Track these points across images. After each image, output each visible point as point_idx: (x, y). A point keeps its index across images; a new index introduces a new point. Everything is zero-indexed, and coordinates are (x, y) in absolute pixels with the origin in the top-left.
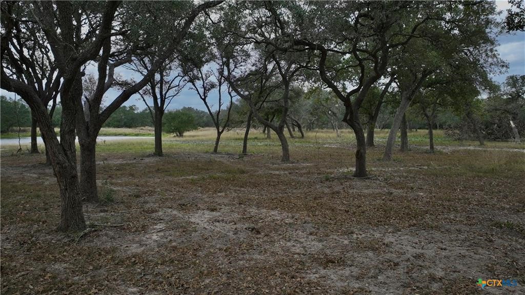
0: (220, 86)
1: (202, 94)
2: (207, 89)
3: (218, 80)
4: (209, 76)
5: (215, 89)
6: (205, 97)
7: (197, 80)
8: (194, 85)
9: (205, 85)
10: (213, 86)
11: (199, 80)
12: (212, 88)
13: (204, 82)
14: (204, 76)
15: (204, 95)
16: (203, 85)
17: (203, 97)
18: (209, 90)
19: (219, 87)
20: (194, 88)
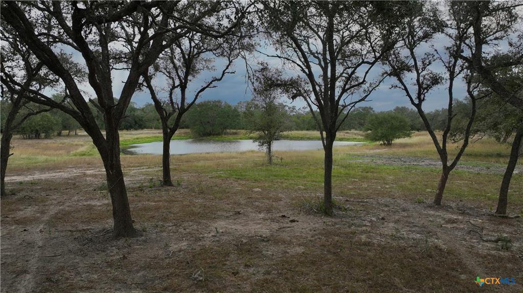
0: (452, 79)
1: (414, 96)
2: (424, 86)
3: (449, 68)
4: (430, 63)
5: (439, 86)
6: (421, 101)
7: (406, 72)
8: (400, 80)
9: (421, 78)
10: (436, 80)
11: (409, 70)
12: (433, 85)
13: (418, 74)
14: (419, 64)
15: (419, 97)
16: (418, 80)
17: (416, 102)
18: (428, 87)
19: (449, 82)
20: (400, 85)
